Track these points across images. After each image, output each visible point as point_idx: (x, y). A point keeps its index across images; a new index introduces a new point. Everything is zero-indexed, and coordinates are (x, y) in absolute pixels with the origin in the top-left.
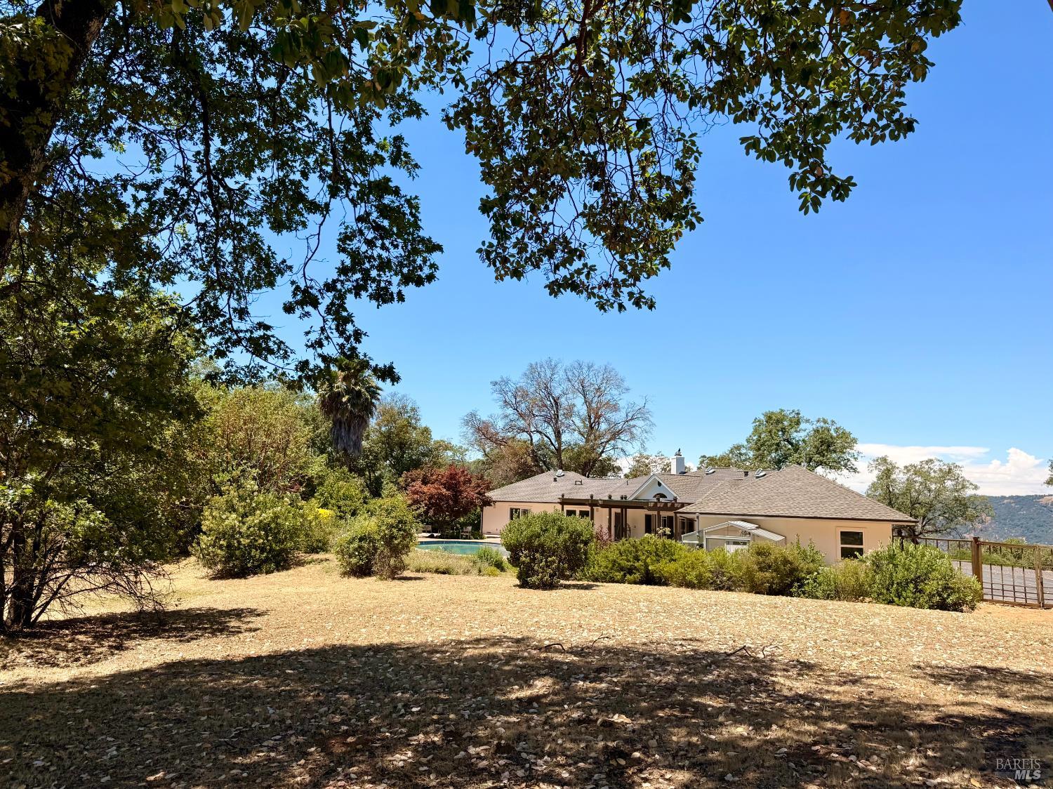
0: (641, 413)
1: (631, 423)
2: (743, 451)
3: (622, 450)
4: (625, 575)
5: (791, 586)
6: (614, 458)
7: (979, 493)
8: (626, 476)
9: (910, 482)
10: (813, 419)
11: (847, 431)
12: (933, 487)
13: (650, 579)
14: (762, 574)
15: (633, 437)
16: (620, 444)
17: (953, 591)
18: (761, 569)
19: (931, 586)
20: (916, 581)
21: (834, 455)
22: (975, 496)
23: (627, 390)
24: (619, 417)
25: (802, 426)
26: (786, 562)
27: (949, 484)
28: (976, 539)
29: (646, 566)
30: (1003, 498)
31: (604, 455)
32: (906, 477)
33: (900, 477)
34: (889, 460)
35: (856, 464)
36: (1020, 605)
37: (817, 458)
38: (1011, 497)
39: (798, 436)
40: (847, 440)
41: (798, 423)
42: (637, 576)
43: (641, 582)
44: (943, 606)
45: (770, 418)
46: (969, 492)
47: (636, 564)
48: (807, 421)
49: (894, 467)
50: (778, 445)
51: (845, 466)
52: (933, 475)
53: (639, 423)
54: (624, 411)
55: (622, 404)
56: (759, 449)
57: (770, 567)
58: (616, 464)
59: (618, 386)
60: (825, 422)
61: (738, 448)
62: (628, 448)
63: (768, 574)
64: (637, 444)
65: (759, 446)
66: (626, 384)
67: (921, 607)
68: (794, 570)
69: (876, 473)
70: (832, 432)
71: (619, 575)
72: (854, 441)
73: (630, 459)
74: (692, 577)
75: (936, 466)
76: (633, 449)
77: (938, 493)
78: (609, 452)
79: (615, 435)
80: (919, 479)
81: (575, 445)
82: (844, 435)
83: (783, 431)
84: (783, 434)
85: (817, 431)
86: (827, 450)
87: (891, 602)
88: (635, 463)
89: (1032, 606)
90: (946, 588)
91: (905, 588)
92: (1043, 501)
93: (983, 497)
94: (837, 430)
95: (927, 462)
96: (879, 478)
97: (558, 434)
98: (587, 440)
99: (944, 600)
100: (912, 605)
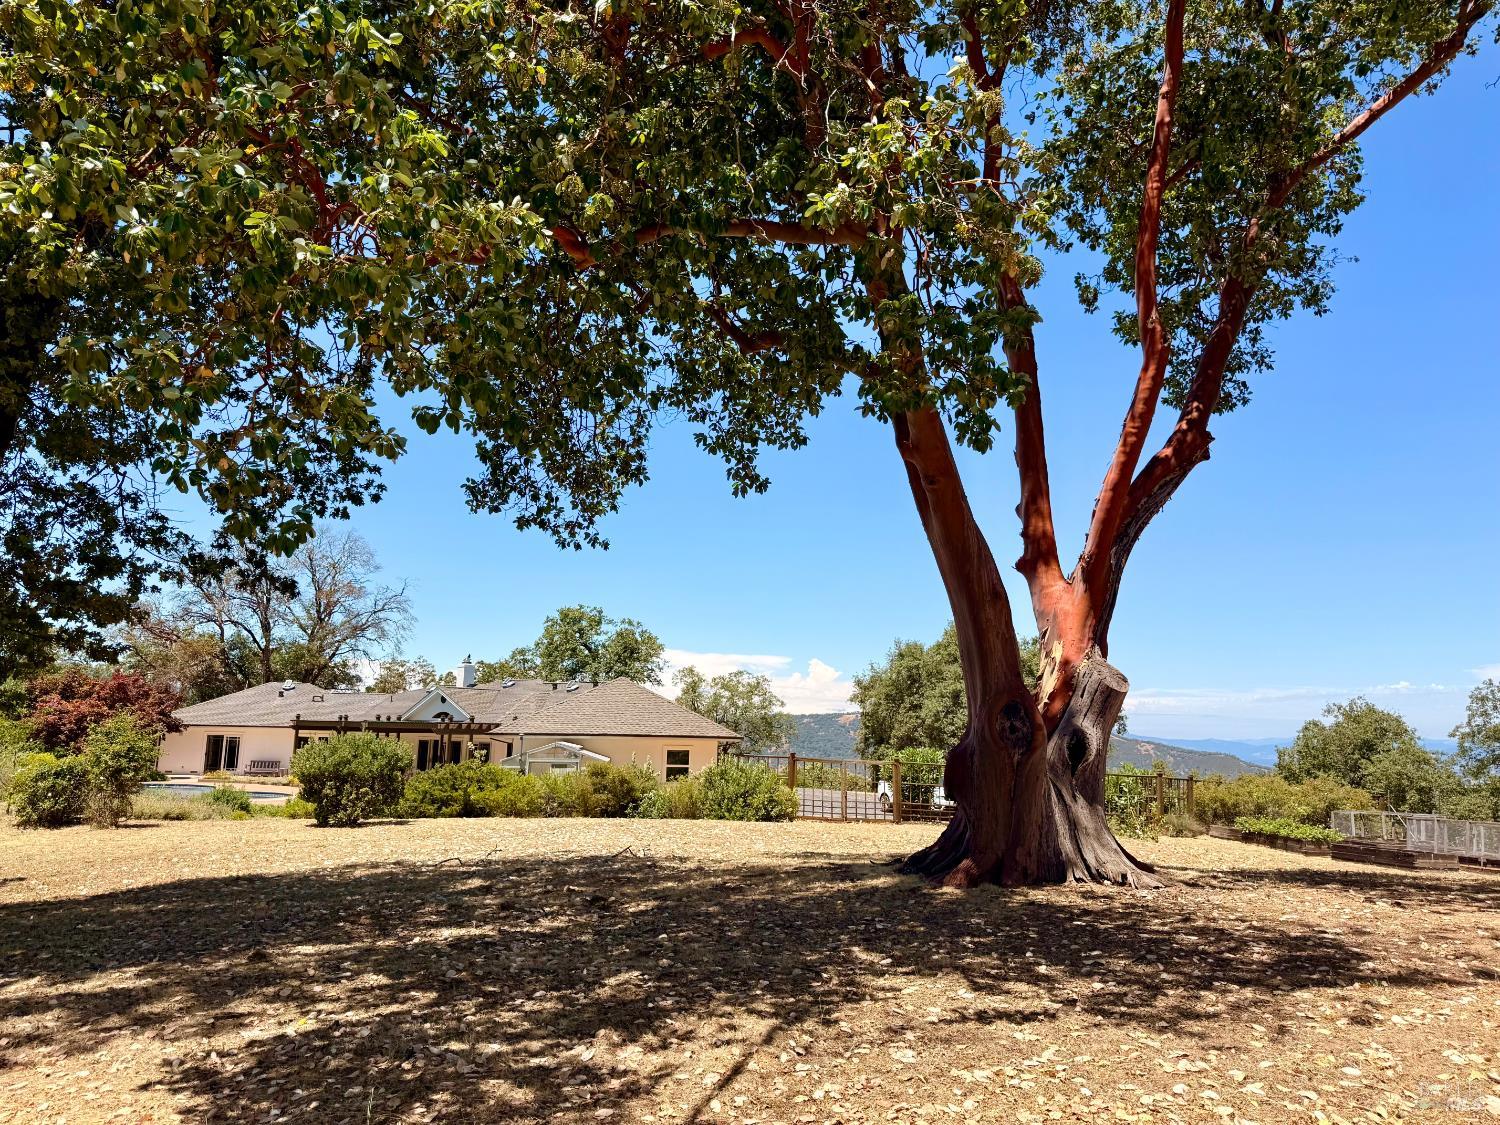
0: (397, 602)
1: (381, 615)
2: (529, 657)
3: (366, 653)
4: (439, 809)
5: (626, 807)
6: (350, 663)
7: (785, 711)
8: (369, 689)
9: (717, 697)
10: (617, 619)
11: (654, 635)
12: (740, 703)
13: (470, 810)
14: (598, 796)
15: (383, 635)
16: (362, 644)
17: (778, 803)
18: (596, 791)
19: (757, 800)
20: (745, 795)
21: (637, 664)
22: (781, 714)
23: (377, 568)
24: (363, 605)
25: (604, 627)
26: (623, 781)
27: (756, 700)
28: (793, 755)
29: (467, 795)
30: (803, 716)
31: (337, 659)
32: (712, 692)
33: (707, 691)
34: (696, 670)
35: (661, 676)
36: (827, 820)
37: (618, 667)
38: (811, 716)
39: (598, 639)
40: (654, 647)
41: (599, 623)
42: (456, 807)
43: (460, 815)
44: (767, 818)
45: (566, 616)
46: (776, 709)
47: (455, 794)
48: (611, 622)
49: (701, 680)
50: (574, 650)
51: (649, 677)
52: (741, 689)
53: (395, 616)
54: (372, 597)
55: (369, 587)
56: (550, 655)
57: (605, 787)
58: (353, 672)
59: (366, 563)
60: (630, 623)
61: (522, 652)
62: (375, 649)
63: (604, 797)
64: (388, 646)
65: (551, 652)
66: (378, 560)
67: (749, 820)
68: (631, 790)
69: (682, 686)
70: (637, 636)
71: (432, 809)
72: (661, 647)
73: (376, 666)
74: (522, 804)
75: (745, 679)
76: (382, 651)
77: (746, 709)
78: (344, 655)
79: (357, 631)
80: (727, 694)
81: (293, 644)
82: (650, 640)
83: (581, 631)
84: (581, 637)
85: (620, 634)
86: (630, 658)
87: (721, 818)
88: (384, 672)
89: (836, 821)
90: (771, 801)
91: (734, 802)
92: (841, 720)
93: (788, 716)
94: (643, 632)
95: (736, 674)
96: (685, 692)
97: (266, 628)
98: (312, 638)
99: (768, 812)
100: (741, 818)
